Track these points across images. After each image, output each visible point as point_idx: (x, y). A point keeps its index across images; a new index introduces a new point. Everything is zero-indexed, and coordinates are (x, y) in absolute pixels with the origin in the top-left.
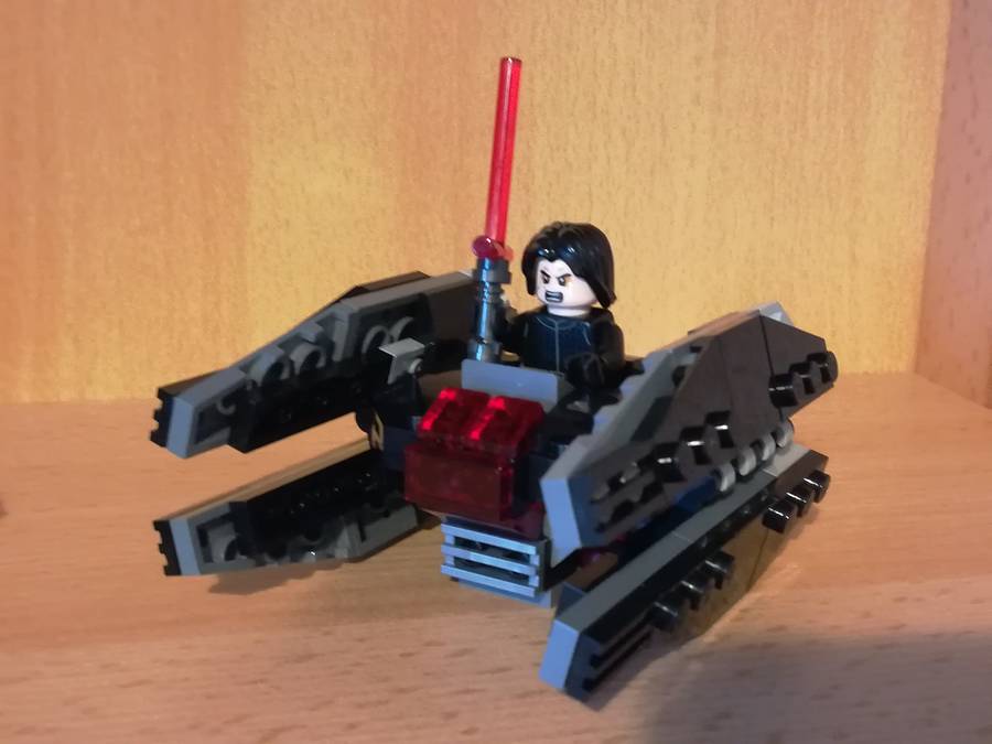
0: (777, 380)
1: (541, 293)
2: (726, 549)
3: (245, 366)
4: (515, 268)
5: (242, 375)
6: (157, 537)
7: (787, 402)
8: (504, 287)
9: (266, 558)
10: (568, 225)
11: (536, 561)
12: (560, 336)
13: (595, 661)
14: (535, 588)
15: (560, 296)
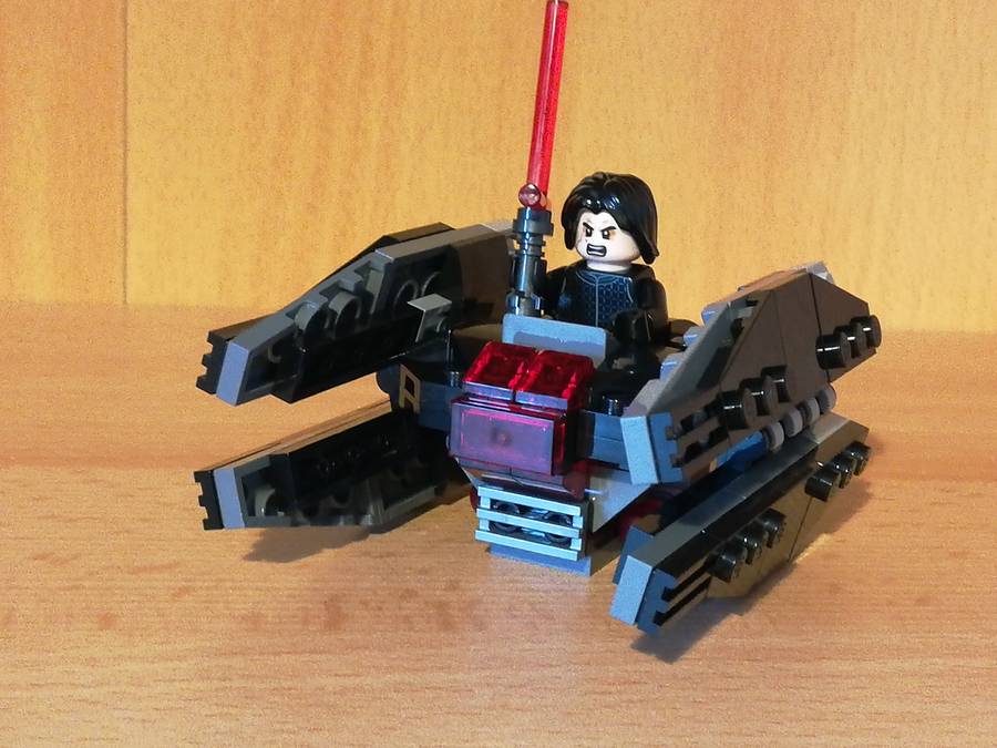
0: (824, 341)
1: (582, 246)
2: (778, 506)
3: (291, 312)
4: (556, 219)
5: (289, 322)
6: (198, 490)
7: (834, 364)
8: (545, 238)
9: (300, 517)
10: (611, 176)
11: (579, 523)
12: (601, 292)
13: (668, 595)
14: (579, 552)
15: (604, 250)
